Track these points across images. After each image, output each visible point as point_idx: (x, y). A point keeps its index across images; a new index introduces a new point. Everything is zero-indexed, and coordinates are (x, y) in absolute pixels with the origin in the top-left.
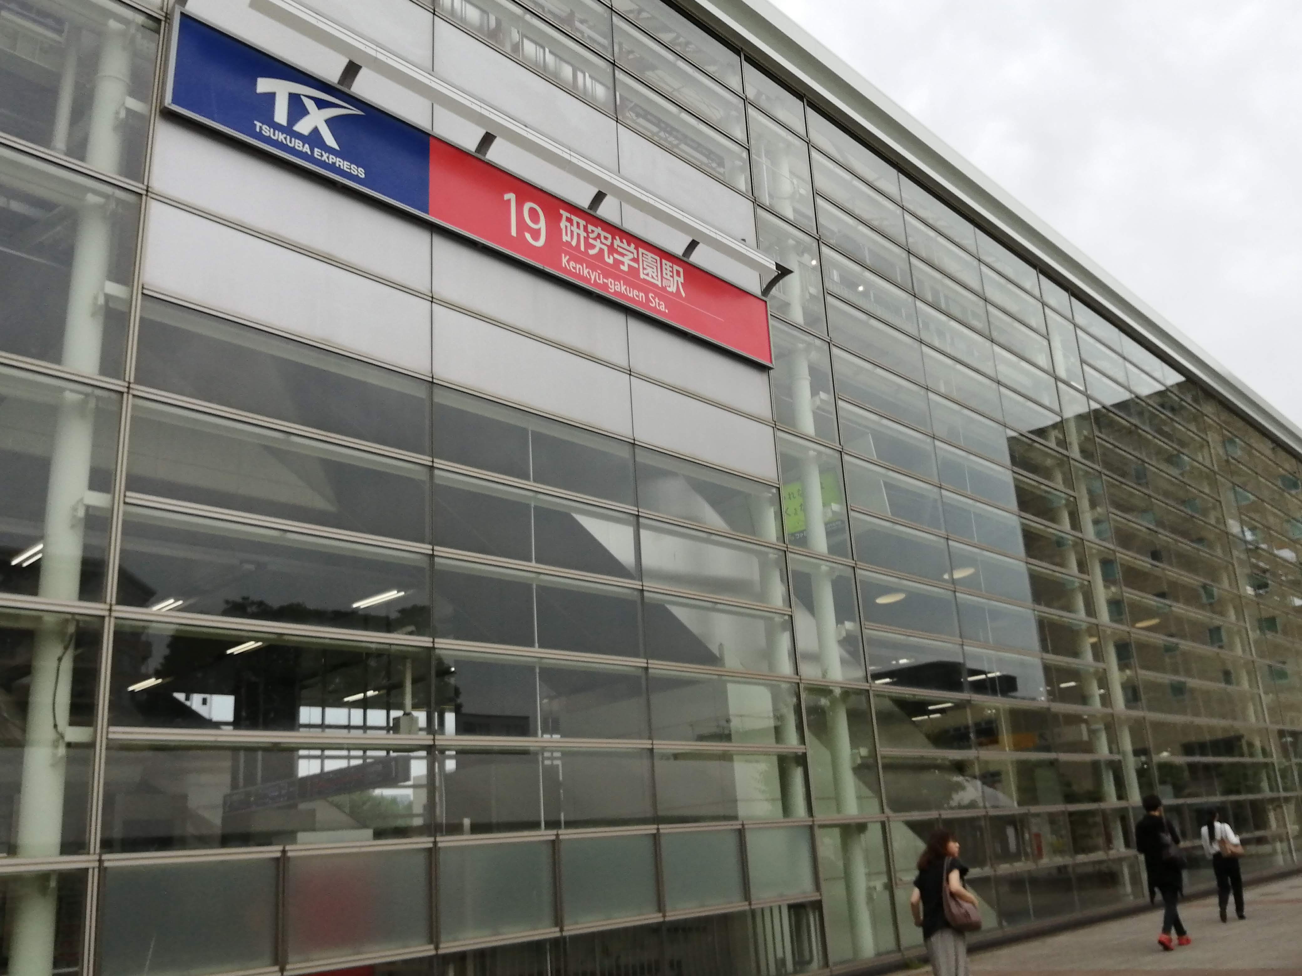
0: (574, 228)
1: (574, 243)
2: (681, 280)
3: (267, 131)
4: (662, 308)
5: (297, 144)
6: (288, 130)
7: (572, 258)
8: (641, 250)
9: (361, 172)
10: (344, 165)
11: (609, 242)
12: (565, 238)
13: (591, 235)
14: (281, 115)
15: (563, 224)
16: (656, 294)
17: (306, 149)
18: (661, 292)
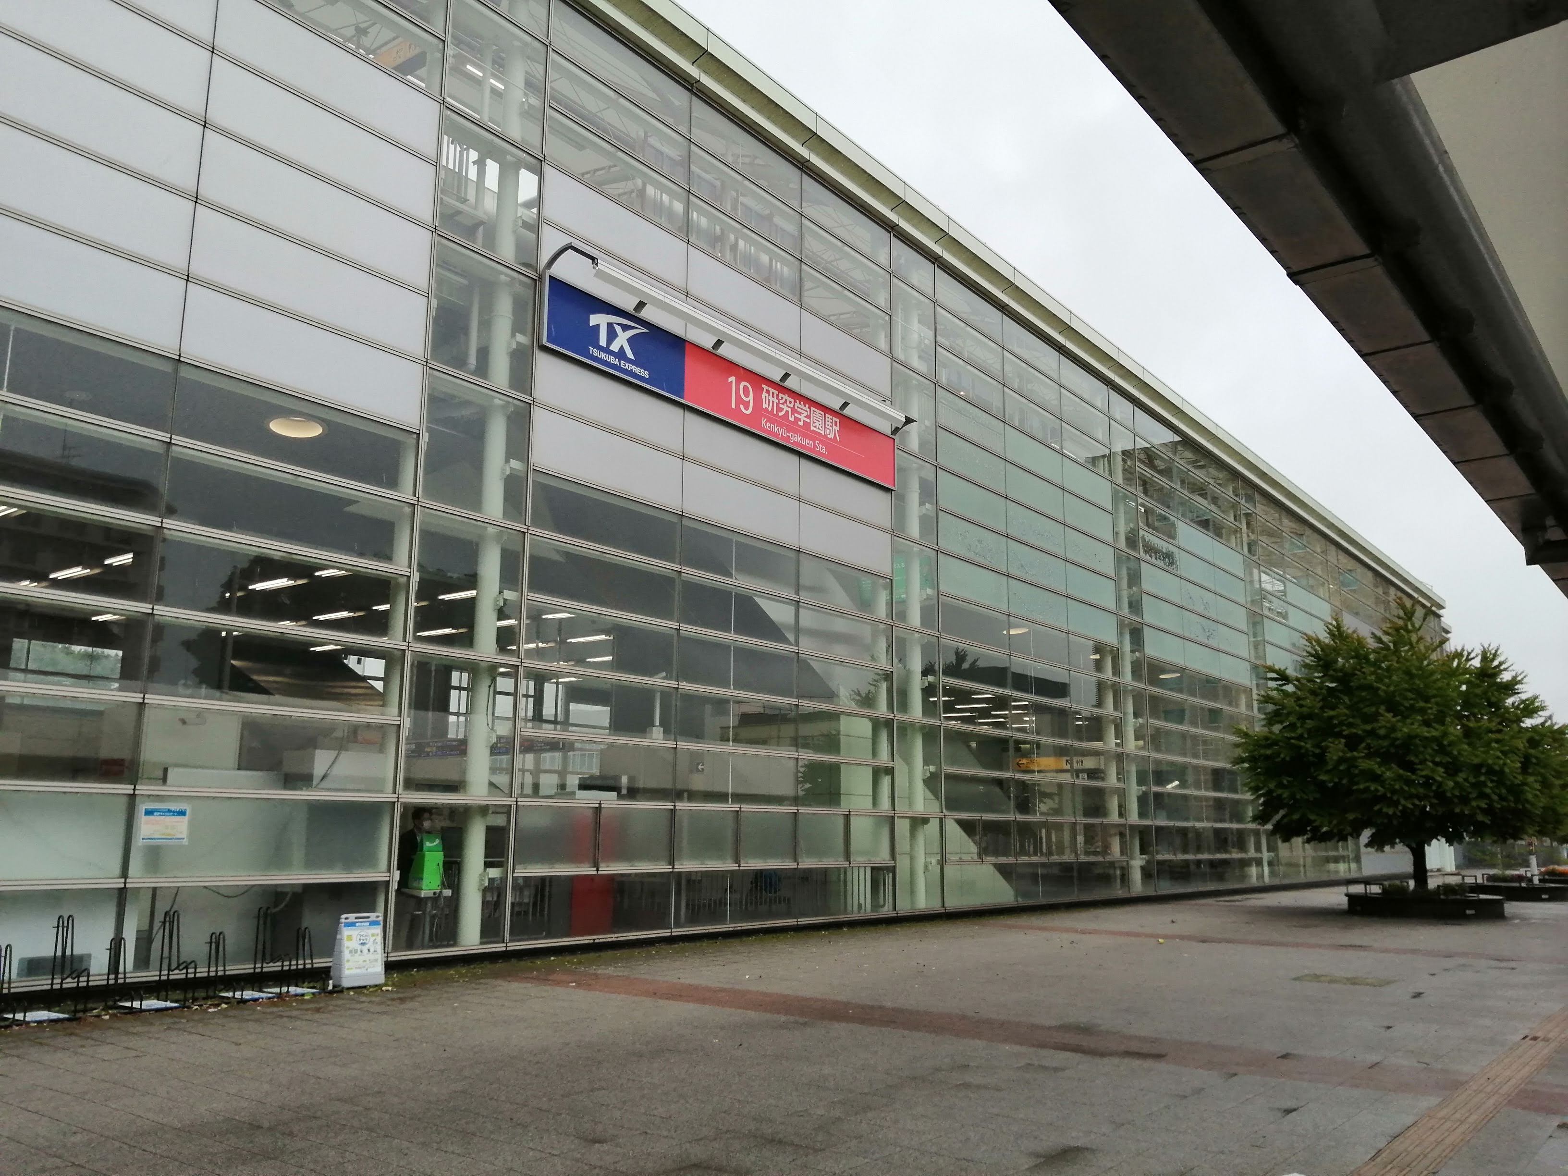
0: (771, 398)
1: (770, 409)
2: (838, 428)
3: (596, 353)
4: (824, 451)
5: (611, 359)
6: (607, 350)
7: (770, 420)
8: (812, 409)
9: (645, 374)
10: (637, 370)
11: (791, 406)
12: (765, 406)
13: (781, 402)
14: (603, 342)
15: (764, 394)
16: (821, 441)
17: (617, 362)
18: (823, 439)
